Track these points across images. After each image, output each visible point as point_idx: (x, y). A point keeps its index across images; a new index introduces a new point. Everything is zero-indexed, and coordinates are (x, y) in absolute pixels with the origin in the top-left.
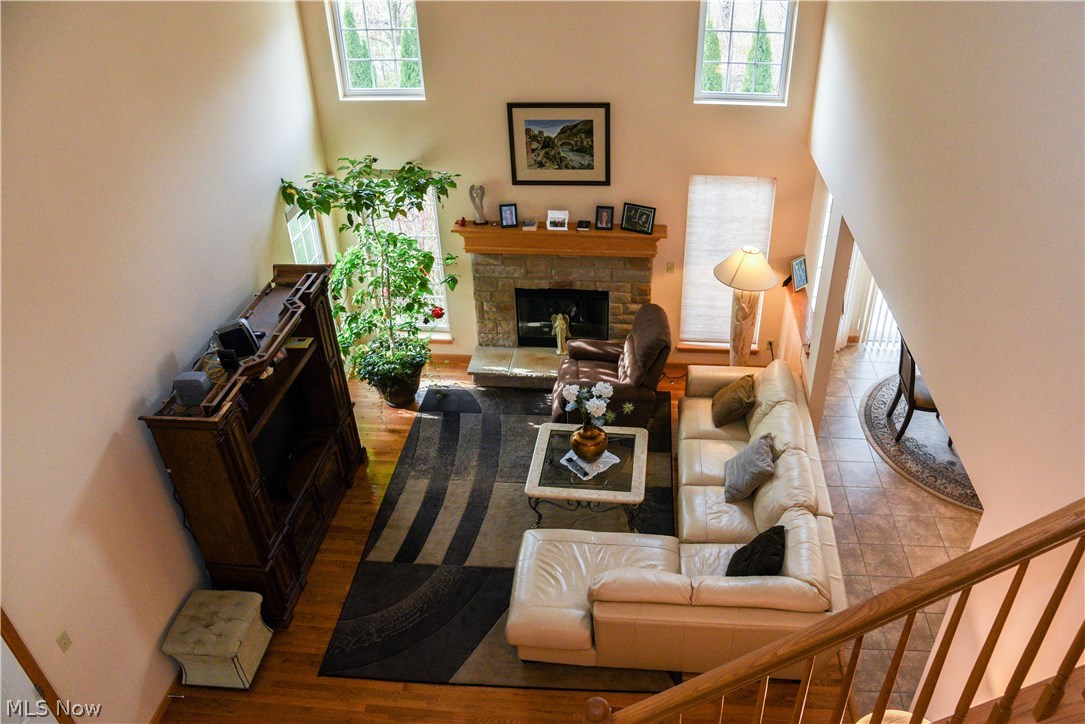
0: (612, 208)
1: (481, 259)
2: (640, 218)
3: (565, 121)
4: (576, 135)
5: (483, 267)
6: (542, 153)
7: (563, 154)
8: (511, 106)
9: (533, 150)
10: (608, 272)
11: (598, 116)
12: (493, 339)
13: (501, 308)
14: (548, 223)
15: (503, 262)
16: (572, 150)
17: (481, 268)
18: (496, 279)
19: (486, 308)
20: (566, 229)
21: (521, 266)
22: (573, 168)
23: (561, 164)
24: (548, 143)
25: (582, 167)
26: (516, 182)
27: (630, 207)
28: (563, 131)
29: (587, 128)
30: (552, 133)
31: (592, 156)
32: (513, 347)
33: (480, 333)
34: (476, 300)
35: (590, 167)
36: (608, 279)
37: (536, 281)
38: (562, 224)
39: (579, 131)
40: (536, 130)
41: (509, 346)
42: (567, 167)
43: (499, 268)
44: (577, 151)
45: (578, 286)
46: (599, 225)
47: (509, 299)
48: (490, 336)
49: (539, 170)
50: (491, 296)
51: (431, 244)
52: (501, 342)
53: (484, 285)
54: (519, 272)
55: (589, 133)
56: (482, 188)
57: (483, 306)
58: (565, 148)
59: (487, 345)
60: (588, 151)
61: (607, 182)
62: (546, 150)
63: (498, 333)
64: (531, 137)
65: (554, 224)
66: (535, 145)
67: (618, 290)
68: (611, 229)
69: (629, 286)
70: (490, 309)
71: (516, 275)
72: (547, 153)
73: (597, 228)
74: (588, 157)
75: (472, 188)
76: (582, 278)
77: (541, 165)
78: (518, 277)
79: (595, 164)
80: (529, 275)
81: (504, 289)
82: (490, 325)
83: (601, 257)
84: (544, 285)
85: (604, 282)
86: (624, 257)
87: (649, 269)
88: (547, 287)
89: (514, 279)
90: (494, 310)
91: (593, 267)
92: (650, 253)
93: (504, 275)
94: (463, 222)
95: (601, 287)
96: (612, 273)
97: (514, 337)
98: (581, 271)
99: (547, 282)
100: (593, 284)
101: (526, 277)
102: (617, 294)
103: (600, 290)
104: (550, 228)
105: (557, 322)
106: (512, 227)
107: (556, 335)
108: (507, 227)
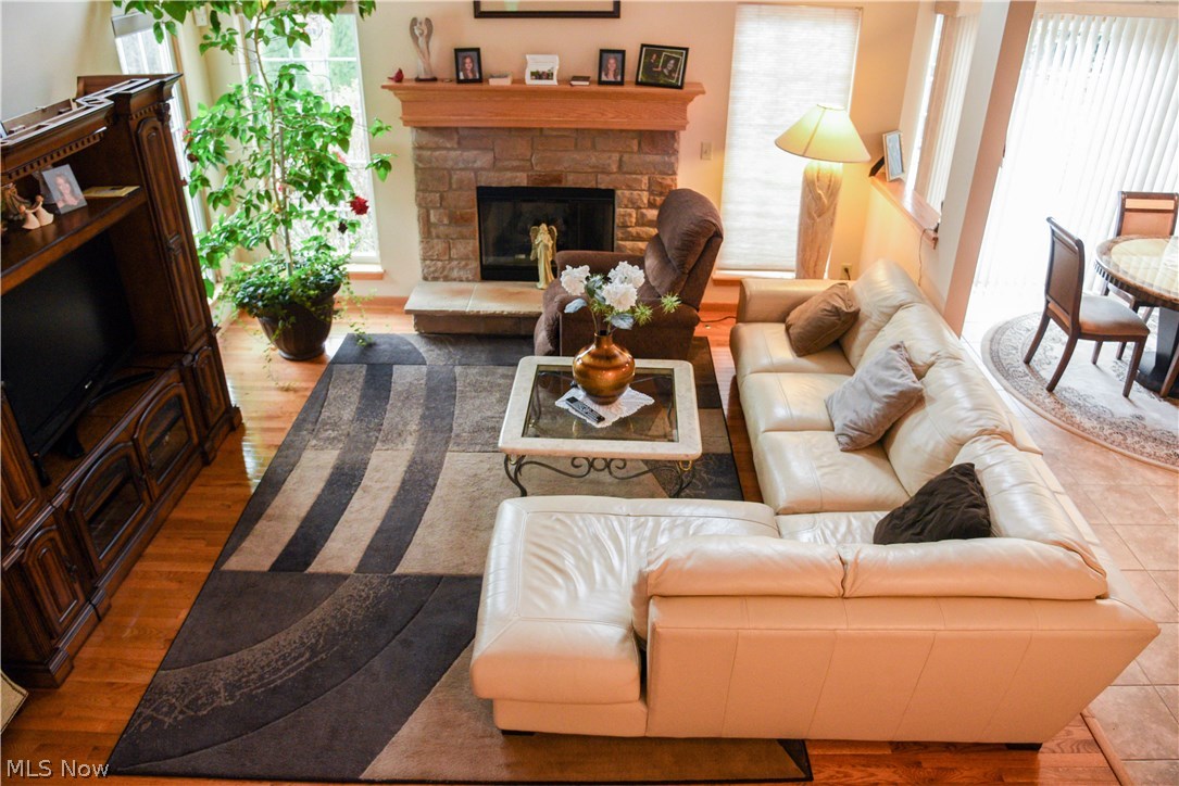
1: (426, 138)
5: (429, 153)
10: (616, 156)
12: (444, 268)
13: (457, 219)
14: (528, 75)
15: (459, 143)
17: (426, 153)
18: (449, 171)
19: (433, 219)
20: (554, 82)
21: (485, 149)
26: (478, 14)
32: (473, 281)
33: (424, 260)
34: (420, 205)
36: (614, 168)
37: (509, 174)
38: (549, 76)
41: (468, 280)
43: (453, 154)
45: (571, 181)
46: (604, 78)
47: (467, 202)
48: (440, 264)
50: (442, 198)
51: (349, 97)
52: (455, 274)
53: (430, 180)
54: (483, 160)
56: (428, 22)
57: (428, 215)
59: (435, 279)
61: (616, 13)
63: (451, 259)
65: (537, 75)
67: (630, 188)
68: (621, 83)
69: (645, 179)
70: (440, 221)
71: (478, 164)
73: (601, 83)
75: (414, 21)
76: (577, 169)
78: (479, 166)
80: (499, 164)
81: (460, 188)
82: (439, 246)
83: (605, 133)
84: (521, 180)
85: (609, 173)
86: (641, 131)
87: (676, 152)
88: (524, 183)
89: (476, 171)
90: (446, 221)
91: (594, 147)
92: (678, 122)
93: (461, 165)
94: (399, 77)
95: (604, 183)
96: (620, 160)
97: (475, 265)
98: (576, 156)
99: (525, 175)
100: (591, 177)
101: (494, 167)
102: (627, 193)
103: (603, 187)
104: (530, 81)
105: (540, 238)
106: (474, 81)
107: (536, 260)
108: (466, 81)
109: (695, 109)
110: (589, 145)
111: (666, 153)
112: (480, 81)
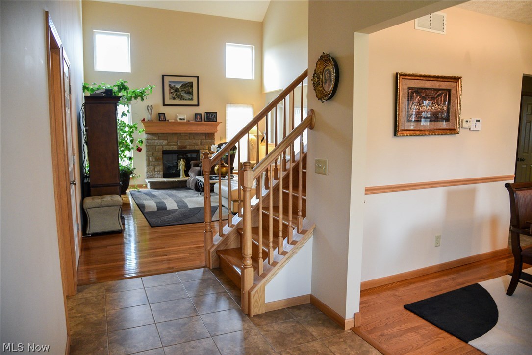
0: (201, 114)
1: (149, 137)
2: (212, 116)
3: (183, 82)
4: (187, 87)
6: (175, 94)
7: (182, 94)
8: (164, 76)
9: (171, 93)
10: (200, 141)
11: (194, 80)
12: (153, 174)
13: (157, 160)
14: (178, 119)
15: (158, 138)
16: (185, 93)
17: (149, 141)
18: (155, 146)
19: (150, 160)
20: (185, 121)
21: (166, 140)
22: (186, 100)
23: (182, 98)
24: (177, 90)
25: (189, 99)
26: (164, 105)
27: (207, 114)
28: (182, 86)
29: (191, 85)
30: (178, 86)
31: (193, 95)
33: (147, 172)
34: (147, 156)
35: (192, 99)
36: (199, 143)
37: (172, 146)
38: (184, 119)
39: (188, 86)
40: (172, 85)
41: (160, 178)
42: (184, 99)
43: (157, 141)
44: (187, 93)
45: (188, 148)
47: (160, 154)
48: (152, 173)
49: (173, 100)
50: (153, 154)
52: (156, 176)
53: (150, 148)
54: (165, 142)
55: (192, 87)
56: (152, 106)
57: (149, 158)
58: (183, 92)
59: (150, 178)
60: (191, 93)
61: (198, 105)
62: (176, 93)
63: (155, 172)
64: (171, 88)
65: (181, 119)
66: (172, 91)
69: (207, 146)
70: (152, 160)
71: (164, 143)
72: (176, 94)
73: (196, 121)
74: (191, 96)
75: (148, 106)
76: (189, 144)
77: (174, 98)
79: (194, 98)
80: (169, 144)
81: (158, 151)
82: (152, 167)
83: (197, 134)
84: (175, 148)
85: (198, 145)
86: (205, 133)
87: (214, 139)
88: (176, 149)
89: (163, 146)
90: (154, 160)
91: (194, 139)
92: (216, 130)
93: (159, 144)
94: (144, 120)
95: (197, 148)
96: (201, 142)
97: (162, 173)
98: (190, 141)
99: (176, 146)
100: (193, 146)
101: (168, 144)
102: (203, 150)
103: (196, 149)
104: (179, 121)
105: (181, 163)
106: (164, 121)
107: (180, 170)
108: (162, 121)
109: (219, 127)
110: (193, 138)
111: (212, 139)
112: (166, 121)
